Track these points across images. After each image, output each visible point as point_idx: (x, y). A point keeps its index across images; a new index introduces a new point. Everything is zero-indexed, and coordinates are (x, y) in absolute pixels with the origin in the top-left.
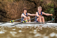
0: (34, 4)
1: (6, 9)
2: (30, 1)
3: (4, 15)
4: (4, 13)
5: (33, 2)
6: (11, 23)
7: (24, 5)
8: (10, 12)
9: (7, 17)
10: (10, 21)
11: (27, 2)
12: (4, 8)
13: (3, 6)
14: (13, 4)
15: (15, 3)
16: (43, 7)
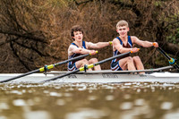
0: (134, 14)
1: (45, 30)
2: (122, 5)
3: (40, 47)
4: (40, 43)
5: (131, 6)
6: (42, 75)
7: (101, 16)
8: (59, 38)
9: (49, 55)
10: (42, 69)
11: (113, 8)
12: (40, 27)
13: (36, 20)
14: (68, 16)
15: (73, 12)
16: (163, 24)
